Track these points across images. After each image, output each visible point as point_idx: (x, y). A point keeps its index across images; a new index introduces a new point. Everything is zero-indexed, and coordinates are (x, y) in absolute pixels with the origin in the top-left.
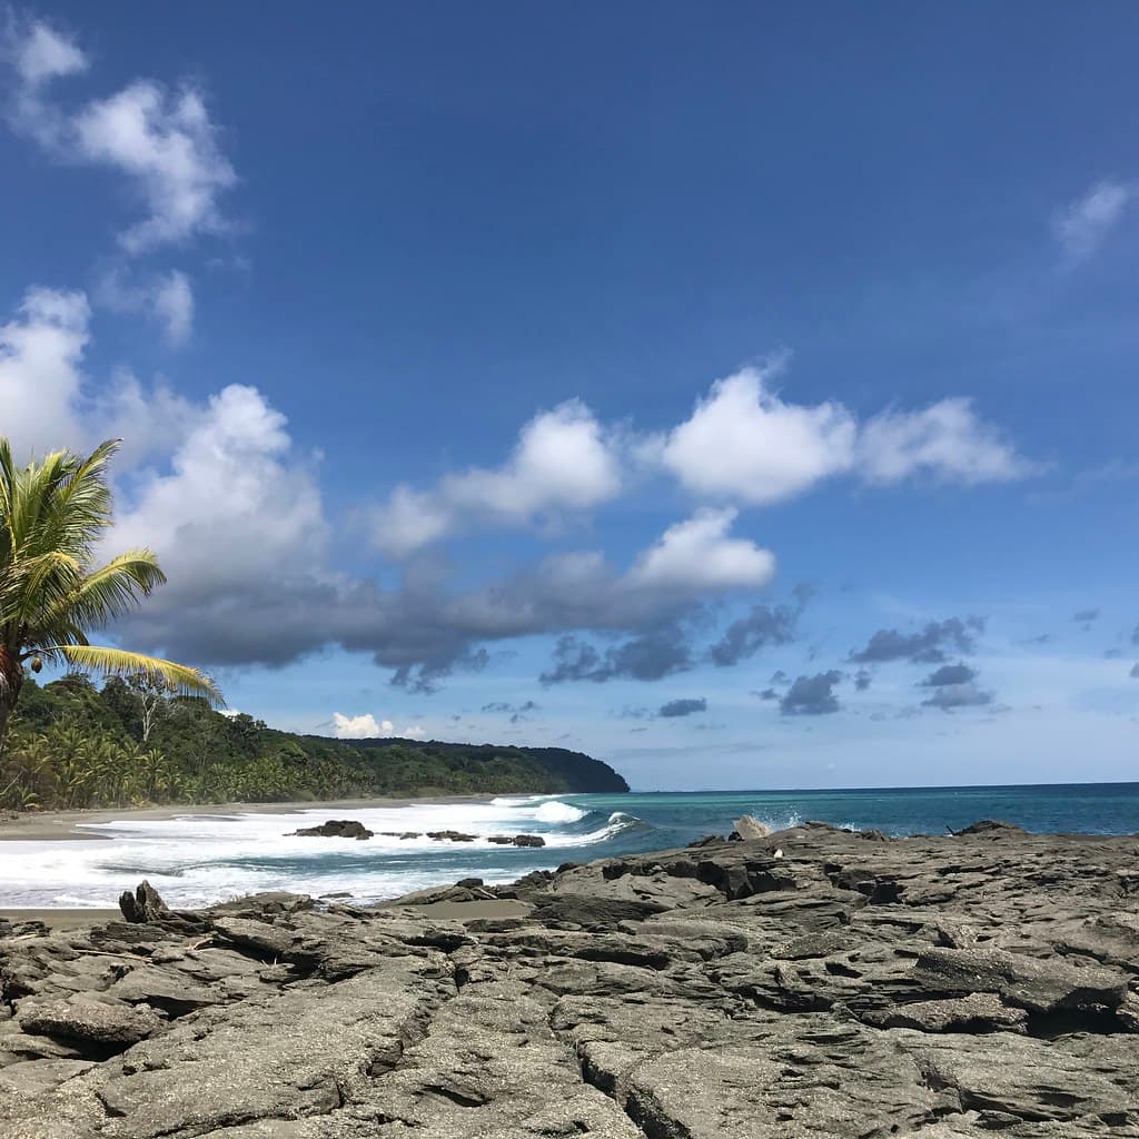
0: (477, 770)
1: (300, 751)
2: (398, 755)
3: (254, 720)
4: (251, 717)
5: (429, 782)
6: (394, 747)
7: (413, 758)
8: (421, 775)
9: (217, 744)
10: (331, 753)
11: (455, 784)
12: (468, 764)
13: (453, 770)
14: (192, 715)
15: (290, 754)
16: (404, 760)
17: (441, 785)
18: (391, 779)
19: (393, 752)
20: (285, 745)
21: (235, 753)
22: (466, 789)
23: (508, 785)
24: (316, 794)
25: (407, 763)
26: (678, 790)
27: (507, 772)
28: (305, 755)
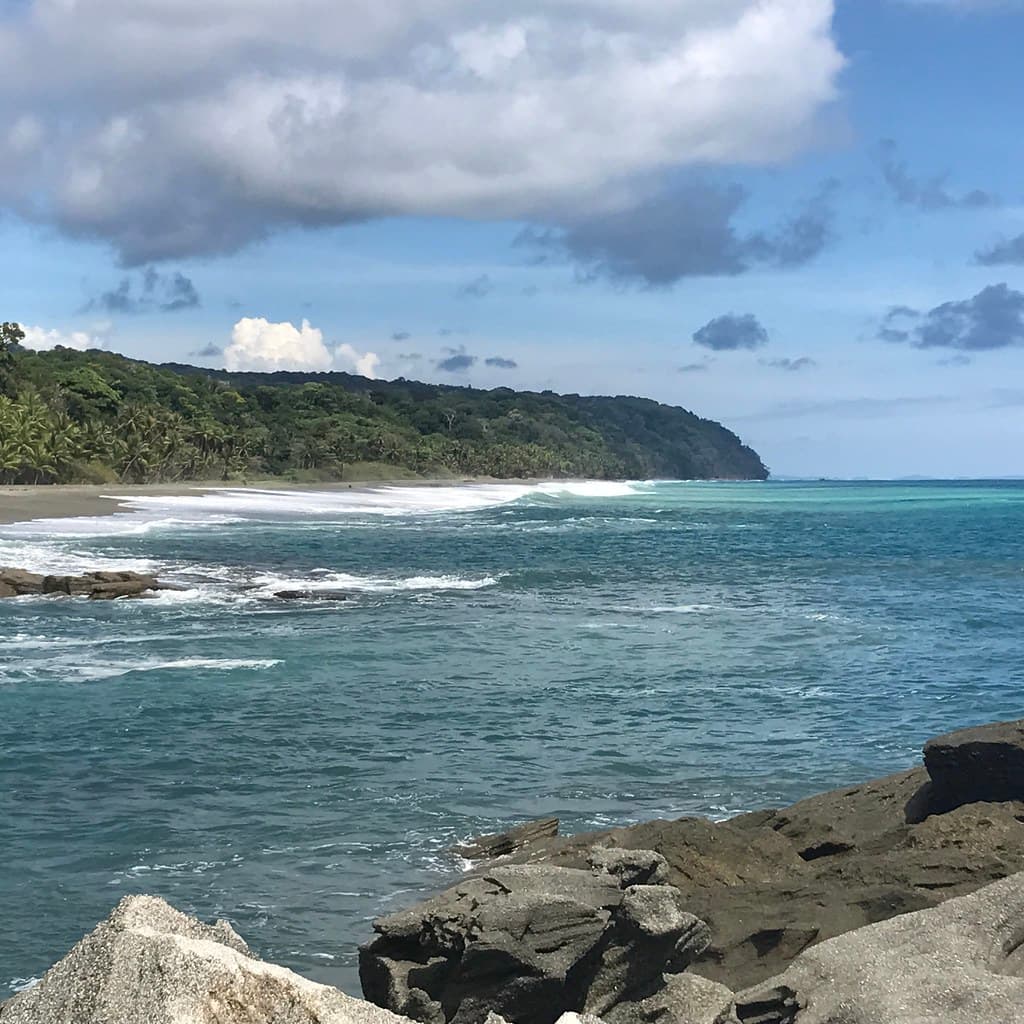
0: (475, 435)
1: (103, 386)
2: (320, 402)
5: (372, 452)
6: (310, 386)
7: (348, 408)
8: (359, 440)
10: (184, 394)
11: (421, 457)
12: (455, 424)
13: (424, 432)
15: (84, 392)
16: (330, 412)
17: (393, 459)
18: (296, 447)
19: (308, 395)
22: (444, 468)
23: (526, 463)
24: (121, 470)
25: (335, 417)
26: (841, 477)
27: (532, 437)
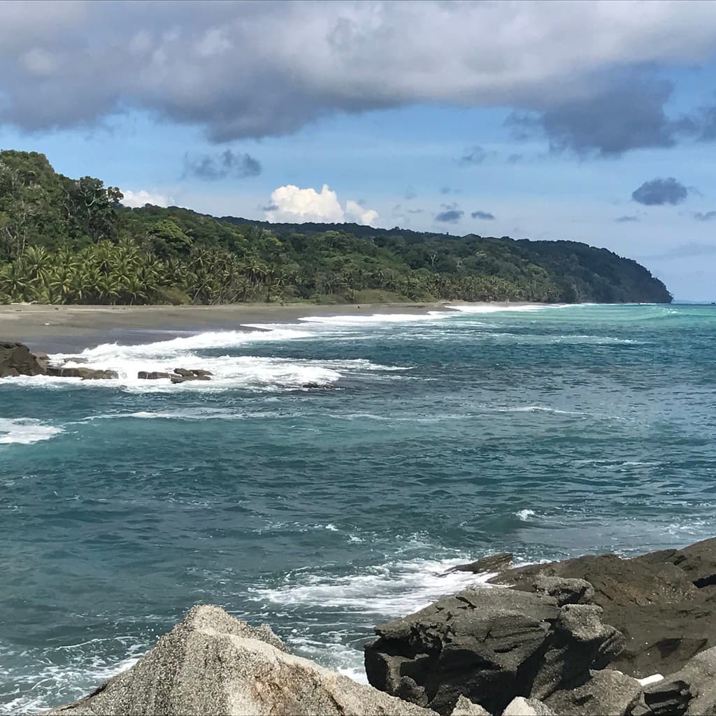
0: (451, 270)
1: (180, 234)
2: (337, 245)
3: (105, 187)
4: (100, 183)
5: (375, 282)
6: (330, 233)
7: (358, 249)
8: (365, 273)
9: (50, 220)
10: (238, 239)
11: (411, 286)
12: (437, 261)
13: (413, 268)
14: (14, 178)
15: (166, 237)
16: (344, 252)
17: (390, 287)
18: (320, 278)
19: (328, 240)
20: (159, 225)
21: (78, 233)
22: (428, 294)
23: (489, 290)
24: (192, 294)
25: (348, 256)
27: (493, 271)
28: (188, 240)
